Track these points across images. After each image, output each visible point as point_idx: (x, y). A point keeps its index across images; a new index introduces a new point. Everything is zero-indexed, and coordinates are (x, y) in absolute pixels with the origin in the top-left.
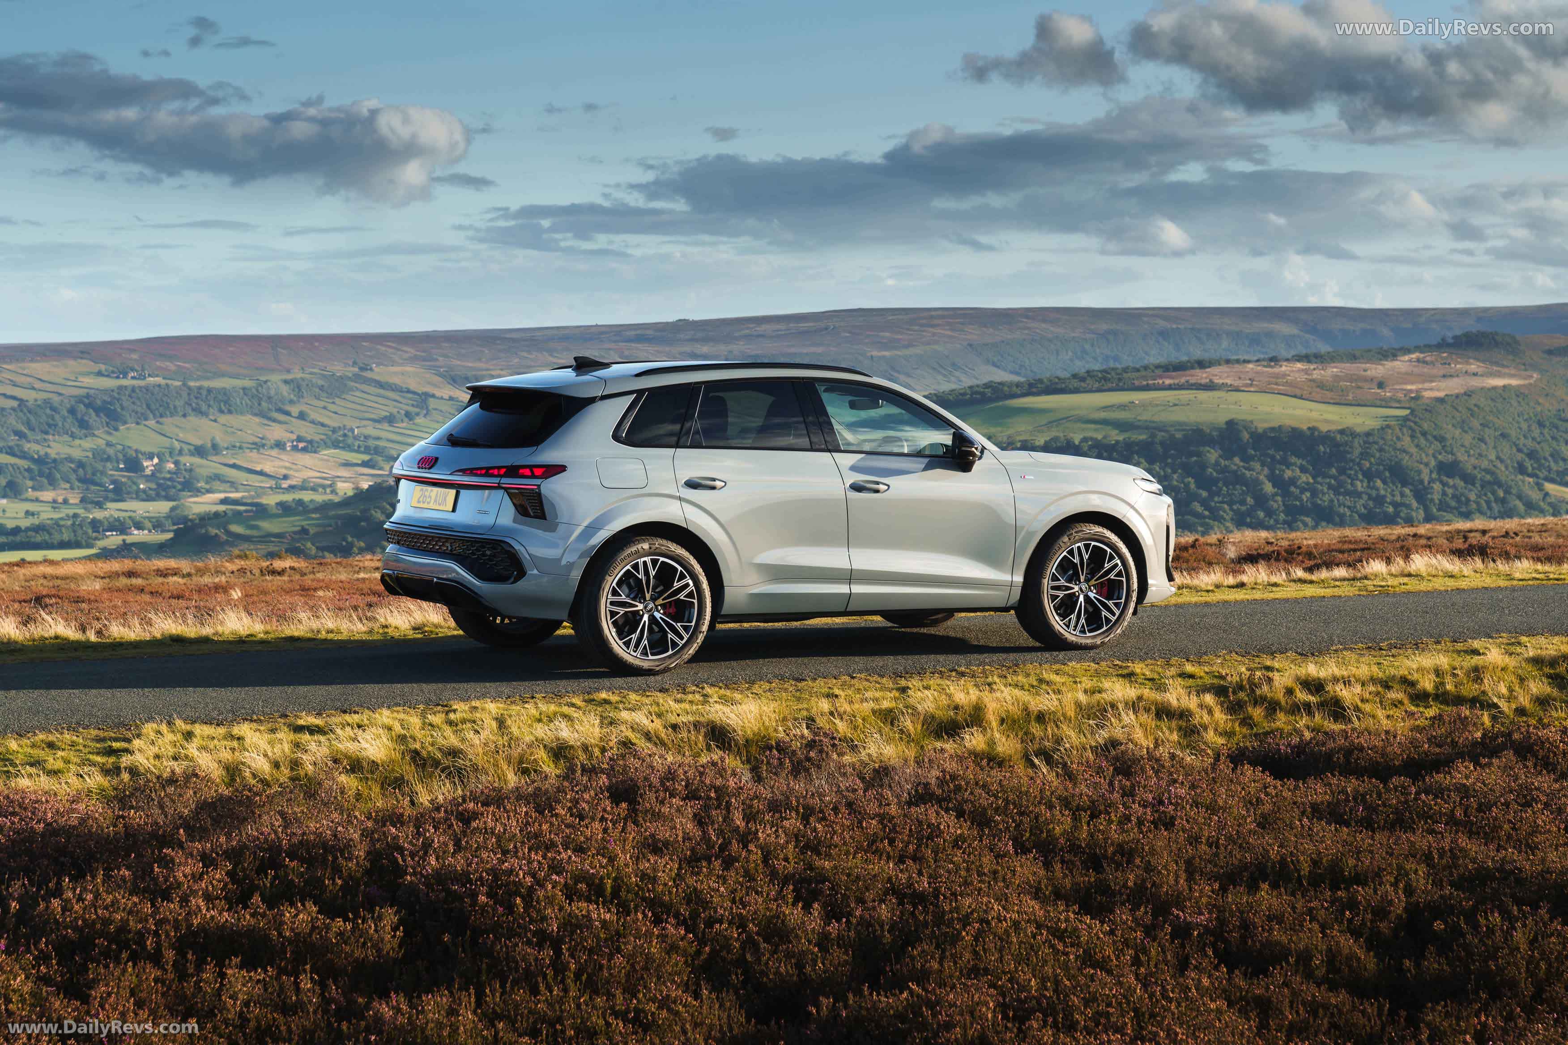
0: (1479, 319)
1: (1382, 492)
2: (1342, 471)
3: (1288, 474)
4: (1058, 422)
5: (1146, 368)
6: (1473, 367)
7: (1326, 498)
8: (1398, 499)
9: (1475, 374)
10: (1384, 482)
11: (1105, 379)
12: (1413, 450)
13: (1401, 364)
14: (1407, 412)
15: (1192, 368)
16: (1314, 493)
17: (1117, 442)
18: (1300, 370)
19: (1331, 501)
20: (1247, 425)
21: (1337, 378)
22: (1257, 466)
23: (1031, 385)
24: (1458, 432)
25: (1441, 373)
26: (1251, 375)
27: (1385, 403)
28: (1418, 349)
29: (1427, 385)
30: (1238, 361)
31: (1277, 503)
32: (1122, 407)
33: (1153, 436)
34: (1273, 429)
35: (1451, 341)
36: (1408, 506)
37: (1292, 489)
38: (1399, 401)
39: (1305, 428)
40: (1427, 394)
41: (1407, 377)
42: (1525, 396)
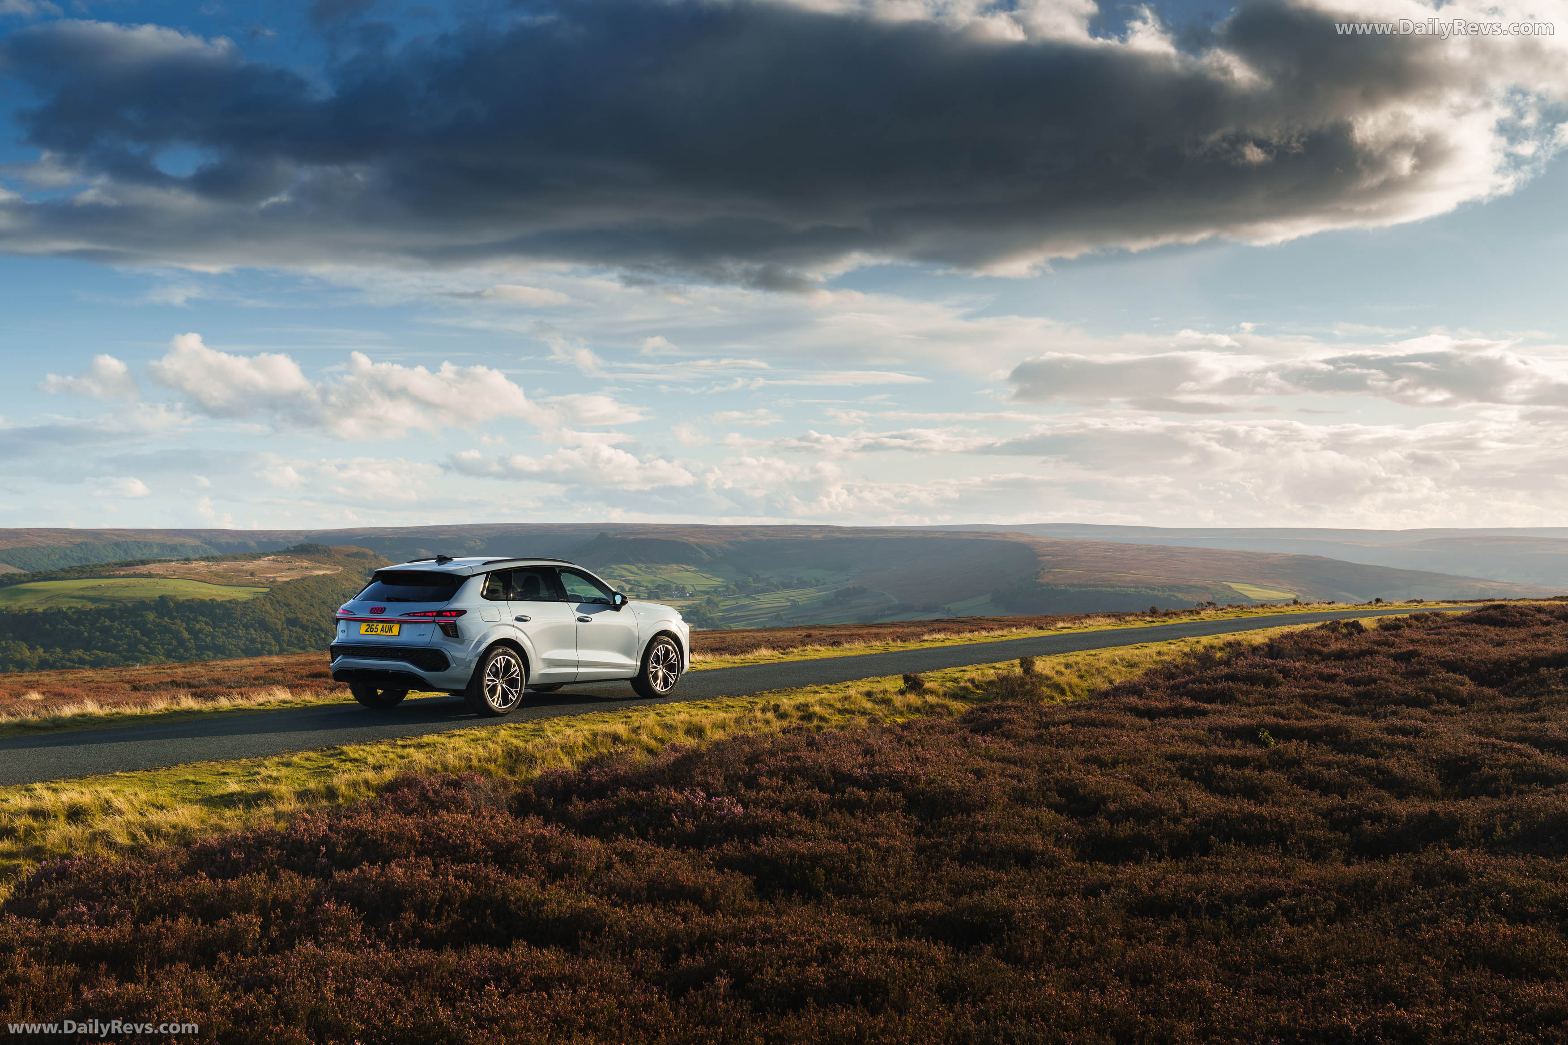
0: (307, 537)
1: (254, 636)
2: (230, 624)
3: (198, 626)
4: (52, 598)
5: (108, 565)
6: (305, 564)
7: (220, 641)
8: (264, 640)
9: (306, 568)
10: (255, 630)
11: (82, 571)
12: (272, 611)
13: (264, 562)
14: (268, 590)
15: (138, 565)
16: (214, 637)
17: (91, 609)
18: (203, 566)
19: (224, 642)
20: (172, 598)
21: (226, 570)
22: (179, 622)
23: (34, 575)
24: (297, 601)
25: (287, 567)
26: (174, 569)
27: (254, 585)
28: (273, 553)
29: (279, 574)
30: (165, 561)
31: (191, 644)
32: (93, 588)
33: (113, 605)
34: (188, 600)
35: (292, 549)
36: (270, 644)
37: (201, 635)
38: (263, 584)
39: (207, 599)
40: (279, 579)
41: (267, 570)
42: (335, 580)
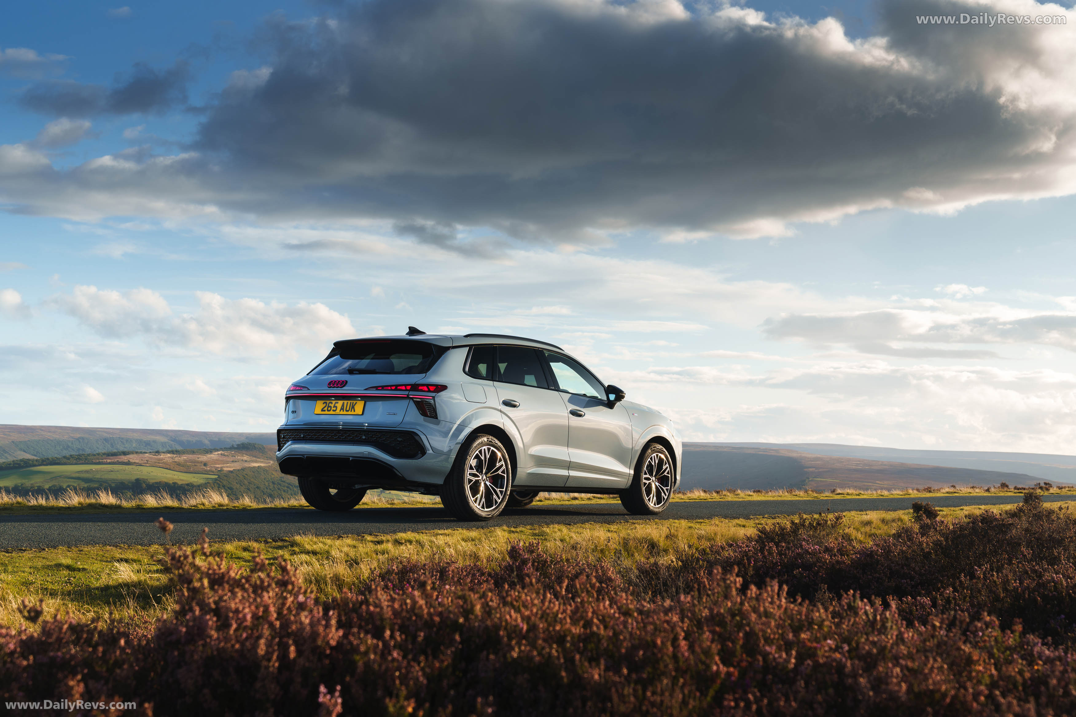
0: (247, 438)
4: (56, 478)
5: (98, 454)
6: (245, 458)
9: (246, 461)
11: (79, 459)
13: (214, 456)
14: (217, 477)
15: (120, 455)
17: (84, 487)
18: (169, 457)
20: (144, 481)
21: (186, 461)
23: (43, 461)
24: (238, 486)
25: (231, 460)
26: (147, 459)
27: (207, 473)
28: (221, 449)
29: (225, 465)
30: (141, 453)
32: (87, 472)
33: (101, 485)
34: (157, 483)
35: (236, 446)
38: (213, 472)
39: (171, 482)
40: (225, 469)
41: (216, 462)
42: (267, 471)
